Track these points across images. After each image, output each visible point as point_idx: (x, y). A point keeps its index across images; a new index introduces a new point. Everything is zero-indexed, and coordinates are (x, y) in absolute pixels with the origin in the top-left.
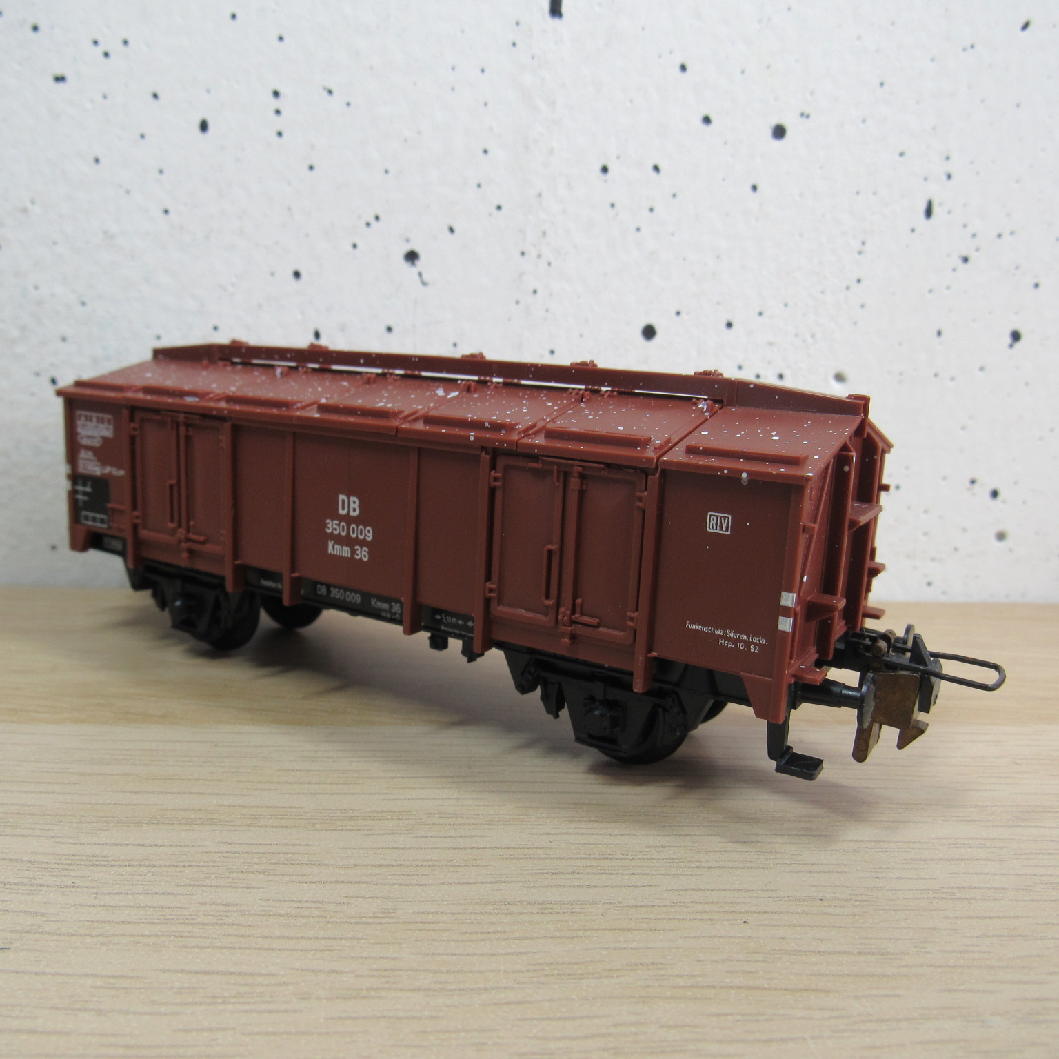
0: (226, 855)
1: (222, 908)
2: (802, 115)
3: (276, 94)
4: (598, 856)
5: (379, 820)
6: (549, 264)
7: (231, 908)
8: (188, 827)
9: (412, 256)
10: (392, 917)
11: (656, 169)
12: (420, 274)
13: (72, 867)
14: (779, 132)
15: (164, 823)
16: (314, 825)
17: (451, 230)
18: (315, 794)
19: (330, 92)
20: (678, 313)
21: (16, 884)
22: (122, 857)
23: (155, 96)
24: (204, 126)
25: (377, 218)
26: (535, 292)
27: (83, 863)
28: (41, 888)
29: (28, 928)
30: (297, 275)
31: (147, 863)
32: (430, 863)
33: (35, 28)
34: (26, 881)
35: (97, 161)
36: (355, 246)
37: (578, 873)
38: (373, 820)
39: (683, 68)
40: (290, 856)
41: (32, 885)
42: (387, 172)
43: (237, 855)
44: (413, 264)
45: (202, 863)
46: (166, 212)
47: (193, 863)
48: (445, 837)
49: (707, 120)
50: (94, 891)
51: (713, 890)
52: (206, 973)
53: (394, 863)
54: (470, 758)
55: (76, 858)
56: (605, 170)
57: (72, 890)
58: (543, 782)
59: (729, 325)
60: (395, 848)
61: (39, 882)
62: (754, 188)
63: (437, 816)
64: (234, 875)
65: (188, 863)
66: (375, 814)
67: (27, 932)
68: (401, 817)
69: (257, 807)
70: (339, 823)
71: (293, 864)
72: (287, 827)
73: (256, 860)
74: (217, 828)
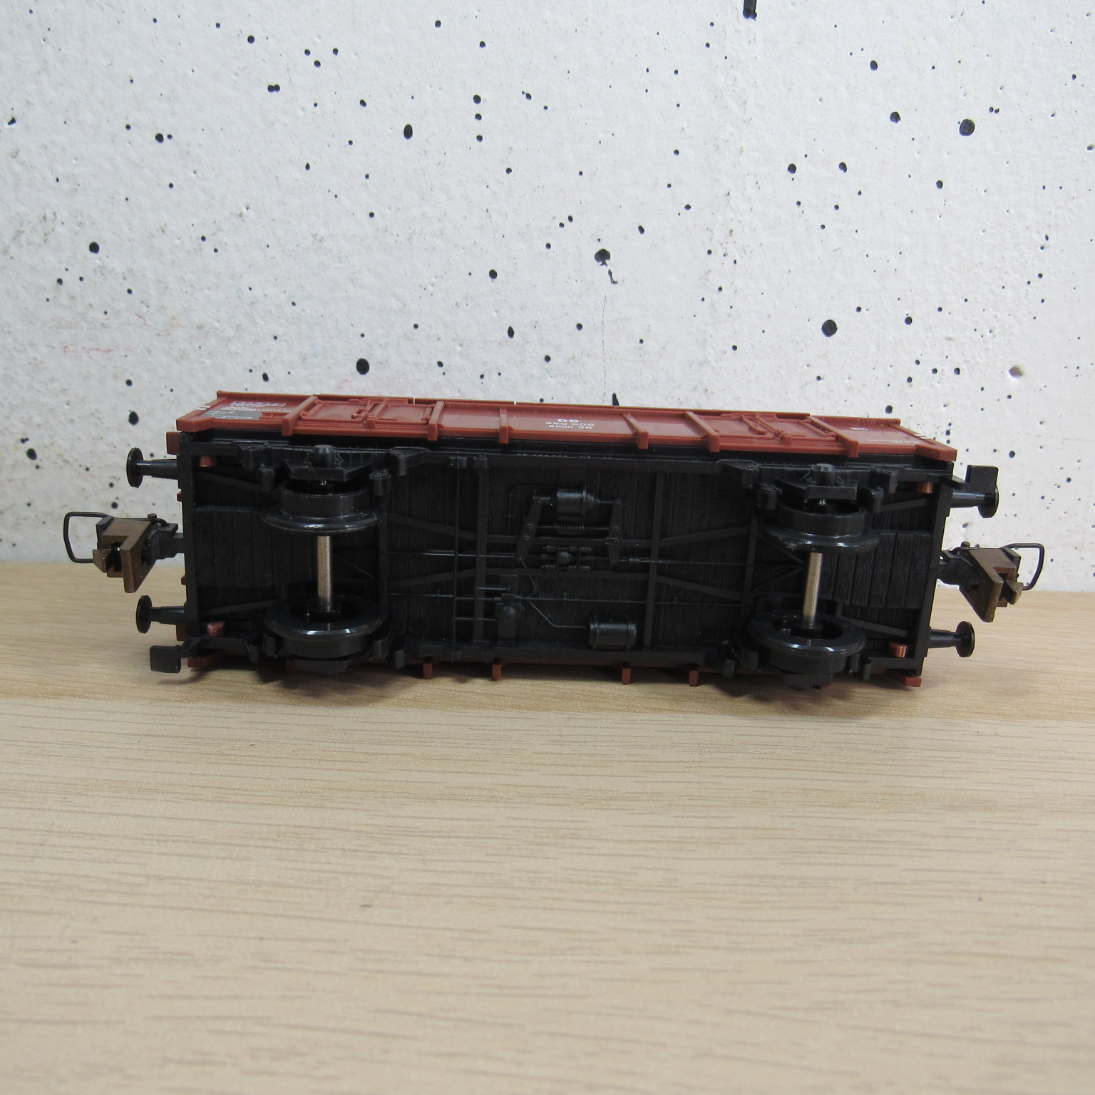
0: (517, 829)
1: (530, 875)
2: (991, 109)
3: (477, 99)
4: (836, 838)
5: (637, 800)
6: (735, 262)
7: (539, 875)
8: (476, 804)
9: (603, 256)
10: (676, 887)
11: (843, 166)
12: (610, 273)
13: (393, 837)
14: (967, 128)
15: (454, 800)
16: (582, 803)
17: (641, 230)
18: (573, 775)
19: (529, 96)
20: (859, 309)
21: (354, 851)
22: (432, 829)
23: (363, 103)
24: (408, 132)
25: (570, 219)
26: (720, 289)
27: (401, 833)
28: (375, 855)
29: (380, 889)
30: (493, 274)
31: (454, 834)
32: (693, 840)
33: (251, 39)
34: (361, 848)
35: (308, 167)
36: (548, 246)
37: (824, 853)
38: (632, 800)
39: (874, 65)
40: (571, 831)
41: (367, 852)
42: (581, 173)
43: (526, 829)
44: (604, 263)
45: (500, 836)
46: (372, 215)
47: (493, 836)
48: (699, 817)
49: (895, 117)
50: (420, 857)
51: (945, 871)
52: (540, 929)
53: (663, 840)
54: (699, 744)
55: (394, 829)
56: (792, 168)
57: (402, 856)
58: (770, 769)
59: (909, 321)
60: (659, 826)
61: (371, 849)
62: (940, 184)
63: (686, 798)
64: (531, 847)
65: (488, 835)
66: (632, 795)
67: (380, 892)
68: (655, 798)
69: (528, 786)
70: (603, 802)
71: (577, 838)
72: (560, 805)
73: (544, 834)
74: (500, 805)
